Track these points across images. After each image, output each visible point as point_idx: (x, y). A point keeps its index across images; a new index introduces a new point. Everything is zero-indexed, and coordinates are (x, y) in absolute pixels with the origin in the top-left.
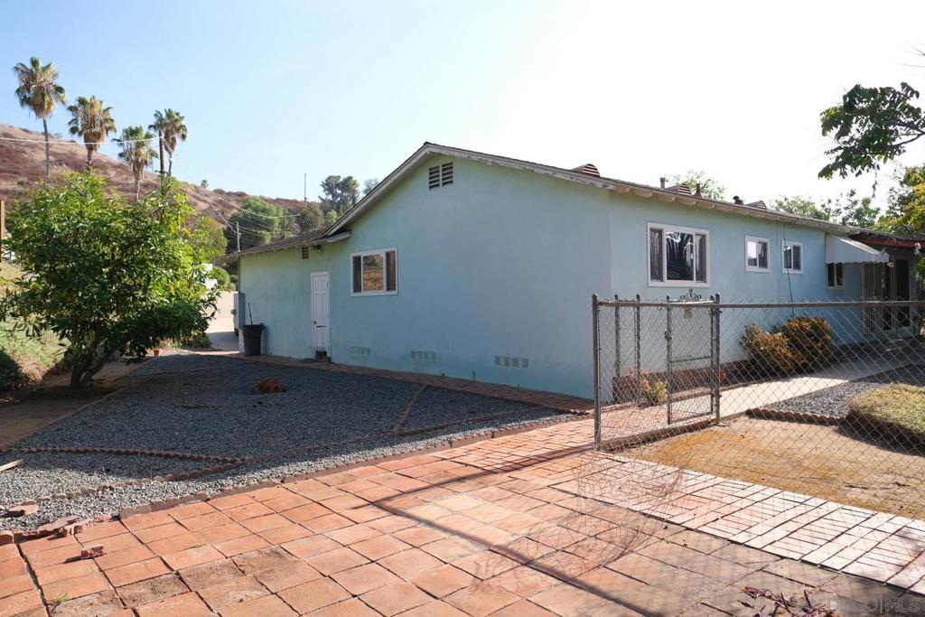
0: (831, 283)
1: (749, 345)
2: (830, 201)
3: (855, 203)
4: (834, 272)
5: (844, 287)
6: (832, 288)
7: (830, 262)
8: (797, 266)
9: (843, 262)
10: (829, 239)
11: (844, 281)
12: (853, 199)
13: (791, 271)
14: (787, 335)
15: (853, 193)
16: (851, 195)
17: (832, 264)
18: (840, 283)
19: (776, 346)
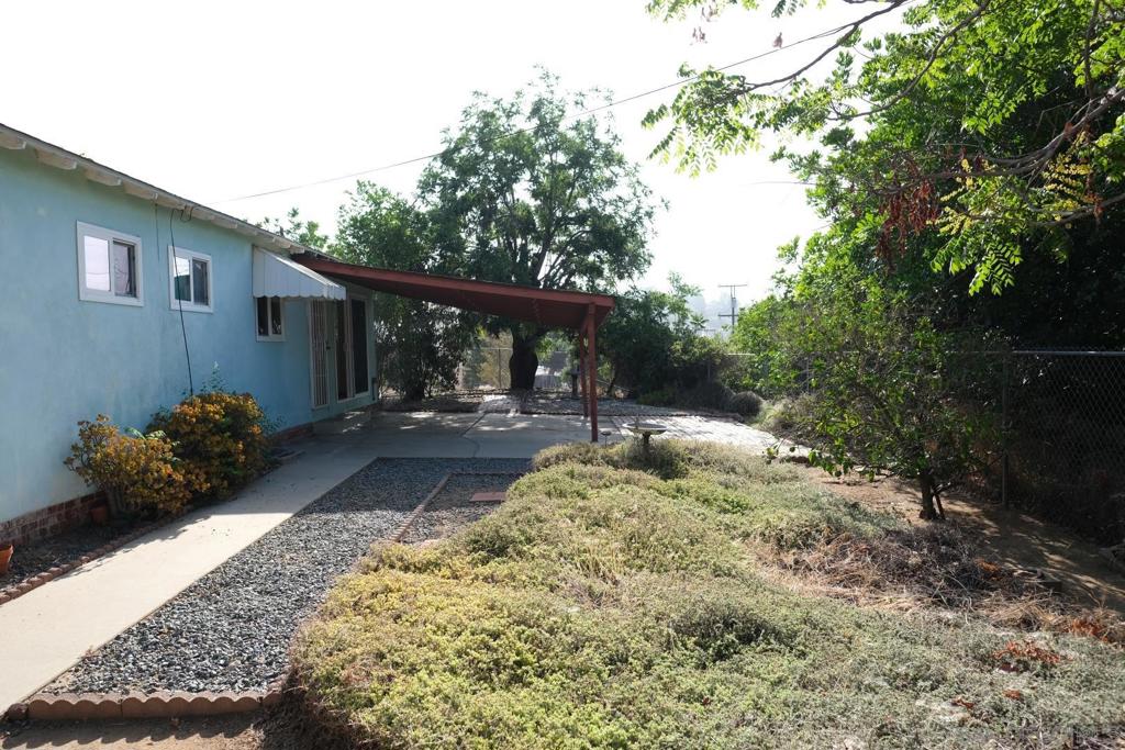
0: (263, 328)
1: (88, 465)
2: (267, 221)
3: (298, 226)
4: (268, 312)
5: (282, 338)
6: (262, 338)
7: (261, 295)
8: (202, 297)
9: (281, 295)
10: (258, 254)
11: (282, 327)
12: (296, 220)
13: (189, 306)
14: (172, 434)
15: (295, 213)
16: (293, 216)
17: (264, 298)
18: (276, 332)
19: (149, 460)
